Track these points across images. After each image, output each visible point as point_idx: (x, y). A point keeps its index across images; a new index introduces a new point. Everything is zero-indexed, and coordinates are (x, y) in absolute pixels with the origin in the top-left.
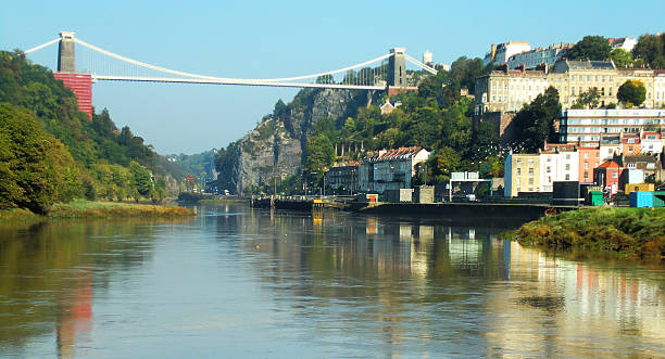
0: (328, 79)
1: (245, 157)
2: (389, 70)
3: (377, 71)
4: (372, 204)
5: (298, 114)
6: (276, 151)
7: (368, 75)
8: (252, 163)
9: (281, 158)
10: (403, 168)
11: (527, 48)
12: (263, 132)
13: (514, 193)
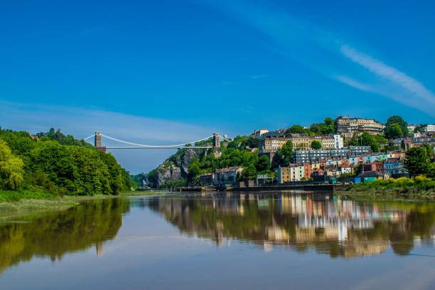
0: (190, 145)
1: (160, 175)
2: (213, 140)
3: (208, 142)
4: (228, 188)
5: (179, 158)
6: (171, 172)
7: (205, 143)
8: (162, 177)
9: (173, 174)
10: (232, 175)
11: (267, 131)
12: (166, 165)
13: (282, 182)
